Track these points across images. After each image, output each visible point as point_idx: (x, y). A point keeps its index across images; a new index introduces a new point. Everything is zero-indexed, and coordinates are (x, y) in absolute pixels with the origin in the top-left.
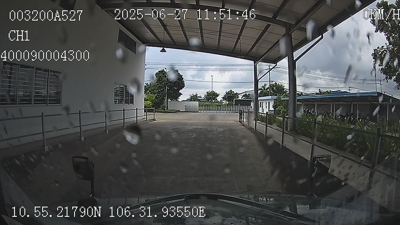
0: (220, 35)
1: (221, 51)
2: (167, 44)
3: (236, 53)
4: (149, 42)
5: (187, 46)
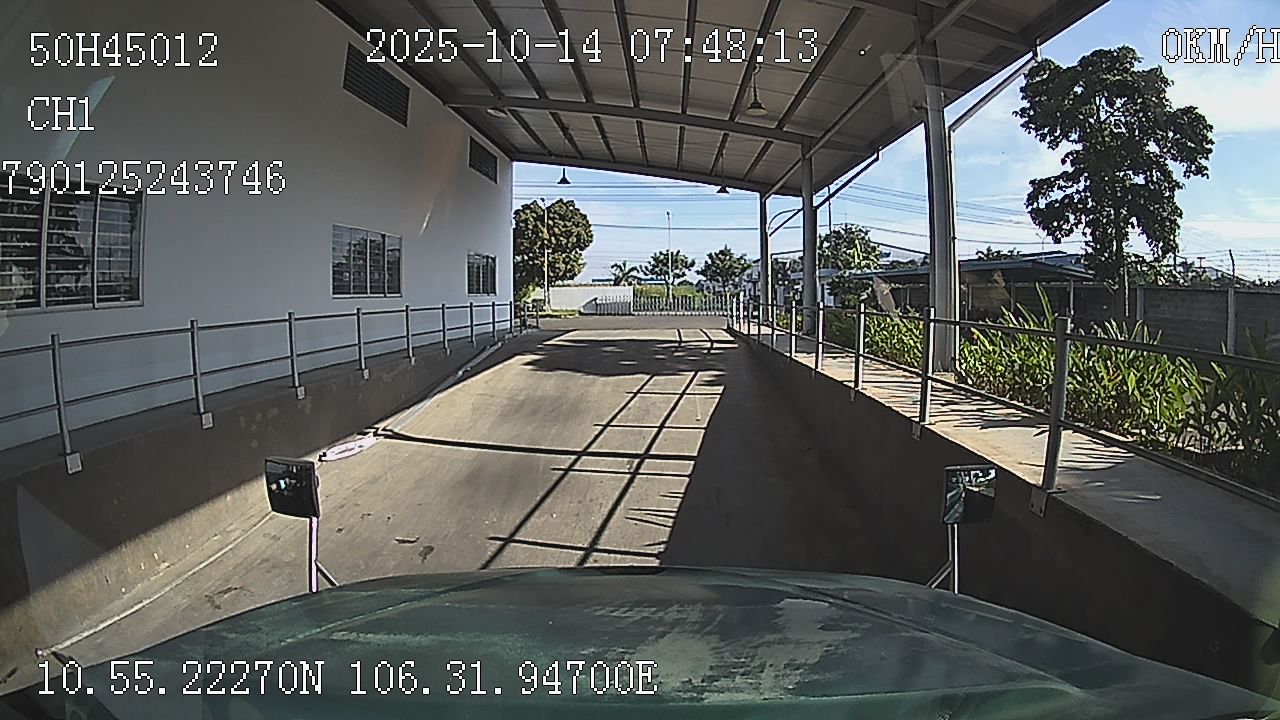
0: (680, 148)
1: (686, 171)
2: (562, 156)
3: (720, 176)
4: (520, 152)
5: (610, 161)
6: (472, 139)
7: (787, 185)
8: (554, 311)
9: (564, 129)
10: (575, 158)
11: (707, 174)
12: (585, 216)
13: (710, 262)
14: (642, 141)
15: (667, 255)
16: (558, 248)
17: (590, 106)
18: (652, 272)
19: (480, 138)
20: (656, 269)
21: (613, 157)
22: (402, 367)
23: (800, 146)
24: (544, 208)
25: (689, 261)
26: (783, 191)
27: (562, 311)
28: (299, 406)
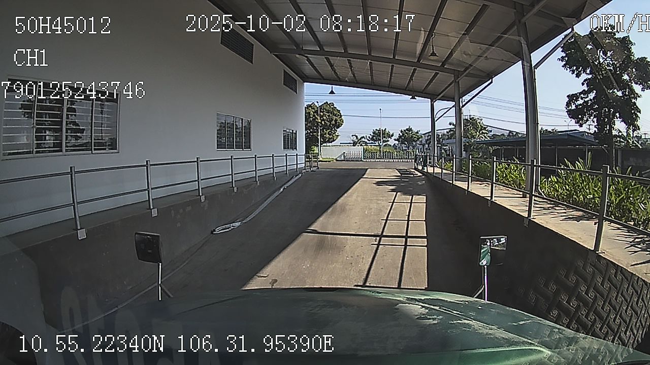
0: (391, 76)
1: (393, 88)
2: (331, 80)
3: (411, 91)
4: (308, 78)
5: (354, 82)
6: (284, 70)
7: (445, 96)
8: (323, 159)
9: (332, 66)
10: (337, 81)
11: (403, 89)
12: (339, 111)
13: (401, 135)
14: (371, 73)
15: (380, 130)
16: (325, 127)
17: (345, 55)
18: (372, 139)
19: (289, 71)
20: (374, 138)
21: (356, 81)
22: (253, 186)
23: (453, 75)
24: (318, 106)
25: (391, 133)
26: (442, 98)
27: (327, 158)
28: (202, 206)
